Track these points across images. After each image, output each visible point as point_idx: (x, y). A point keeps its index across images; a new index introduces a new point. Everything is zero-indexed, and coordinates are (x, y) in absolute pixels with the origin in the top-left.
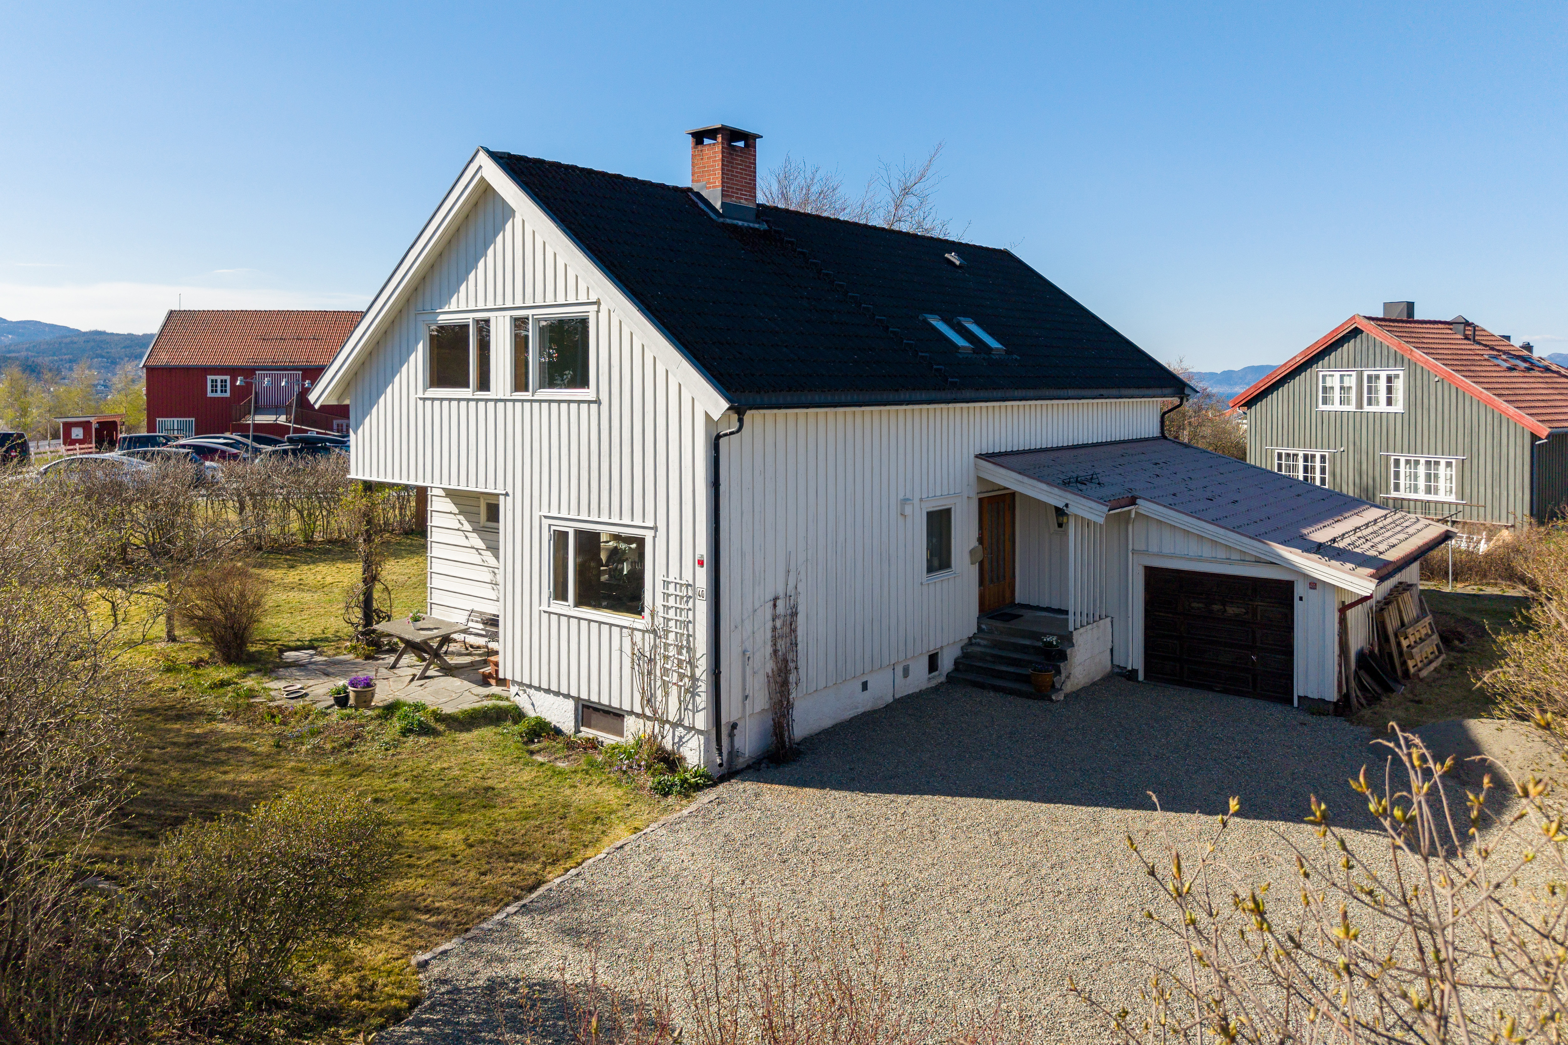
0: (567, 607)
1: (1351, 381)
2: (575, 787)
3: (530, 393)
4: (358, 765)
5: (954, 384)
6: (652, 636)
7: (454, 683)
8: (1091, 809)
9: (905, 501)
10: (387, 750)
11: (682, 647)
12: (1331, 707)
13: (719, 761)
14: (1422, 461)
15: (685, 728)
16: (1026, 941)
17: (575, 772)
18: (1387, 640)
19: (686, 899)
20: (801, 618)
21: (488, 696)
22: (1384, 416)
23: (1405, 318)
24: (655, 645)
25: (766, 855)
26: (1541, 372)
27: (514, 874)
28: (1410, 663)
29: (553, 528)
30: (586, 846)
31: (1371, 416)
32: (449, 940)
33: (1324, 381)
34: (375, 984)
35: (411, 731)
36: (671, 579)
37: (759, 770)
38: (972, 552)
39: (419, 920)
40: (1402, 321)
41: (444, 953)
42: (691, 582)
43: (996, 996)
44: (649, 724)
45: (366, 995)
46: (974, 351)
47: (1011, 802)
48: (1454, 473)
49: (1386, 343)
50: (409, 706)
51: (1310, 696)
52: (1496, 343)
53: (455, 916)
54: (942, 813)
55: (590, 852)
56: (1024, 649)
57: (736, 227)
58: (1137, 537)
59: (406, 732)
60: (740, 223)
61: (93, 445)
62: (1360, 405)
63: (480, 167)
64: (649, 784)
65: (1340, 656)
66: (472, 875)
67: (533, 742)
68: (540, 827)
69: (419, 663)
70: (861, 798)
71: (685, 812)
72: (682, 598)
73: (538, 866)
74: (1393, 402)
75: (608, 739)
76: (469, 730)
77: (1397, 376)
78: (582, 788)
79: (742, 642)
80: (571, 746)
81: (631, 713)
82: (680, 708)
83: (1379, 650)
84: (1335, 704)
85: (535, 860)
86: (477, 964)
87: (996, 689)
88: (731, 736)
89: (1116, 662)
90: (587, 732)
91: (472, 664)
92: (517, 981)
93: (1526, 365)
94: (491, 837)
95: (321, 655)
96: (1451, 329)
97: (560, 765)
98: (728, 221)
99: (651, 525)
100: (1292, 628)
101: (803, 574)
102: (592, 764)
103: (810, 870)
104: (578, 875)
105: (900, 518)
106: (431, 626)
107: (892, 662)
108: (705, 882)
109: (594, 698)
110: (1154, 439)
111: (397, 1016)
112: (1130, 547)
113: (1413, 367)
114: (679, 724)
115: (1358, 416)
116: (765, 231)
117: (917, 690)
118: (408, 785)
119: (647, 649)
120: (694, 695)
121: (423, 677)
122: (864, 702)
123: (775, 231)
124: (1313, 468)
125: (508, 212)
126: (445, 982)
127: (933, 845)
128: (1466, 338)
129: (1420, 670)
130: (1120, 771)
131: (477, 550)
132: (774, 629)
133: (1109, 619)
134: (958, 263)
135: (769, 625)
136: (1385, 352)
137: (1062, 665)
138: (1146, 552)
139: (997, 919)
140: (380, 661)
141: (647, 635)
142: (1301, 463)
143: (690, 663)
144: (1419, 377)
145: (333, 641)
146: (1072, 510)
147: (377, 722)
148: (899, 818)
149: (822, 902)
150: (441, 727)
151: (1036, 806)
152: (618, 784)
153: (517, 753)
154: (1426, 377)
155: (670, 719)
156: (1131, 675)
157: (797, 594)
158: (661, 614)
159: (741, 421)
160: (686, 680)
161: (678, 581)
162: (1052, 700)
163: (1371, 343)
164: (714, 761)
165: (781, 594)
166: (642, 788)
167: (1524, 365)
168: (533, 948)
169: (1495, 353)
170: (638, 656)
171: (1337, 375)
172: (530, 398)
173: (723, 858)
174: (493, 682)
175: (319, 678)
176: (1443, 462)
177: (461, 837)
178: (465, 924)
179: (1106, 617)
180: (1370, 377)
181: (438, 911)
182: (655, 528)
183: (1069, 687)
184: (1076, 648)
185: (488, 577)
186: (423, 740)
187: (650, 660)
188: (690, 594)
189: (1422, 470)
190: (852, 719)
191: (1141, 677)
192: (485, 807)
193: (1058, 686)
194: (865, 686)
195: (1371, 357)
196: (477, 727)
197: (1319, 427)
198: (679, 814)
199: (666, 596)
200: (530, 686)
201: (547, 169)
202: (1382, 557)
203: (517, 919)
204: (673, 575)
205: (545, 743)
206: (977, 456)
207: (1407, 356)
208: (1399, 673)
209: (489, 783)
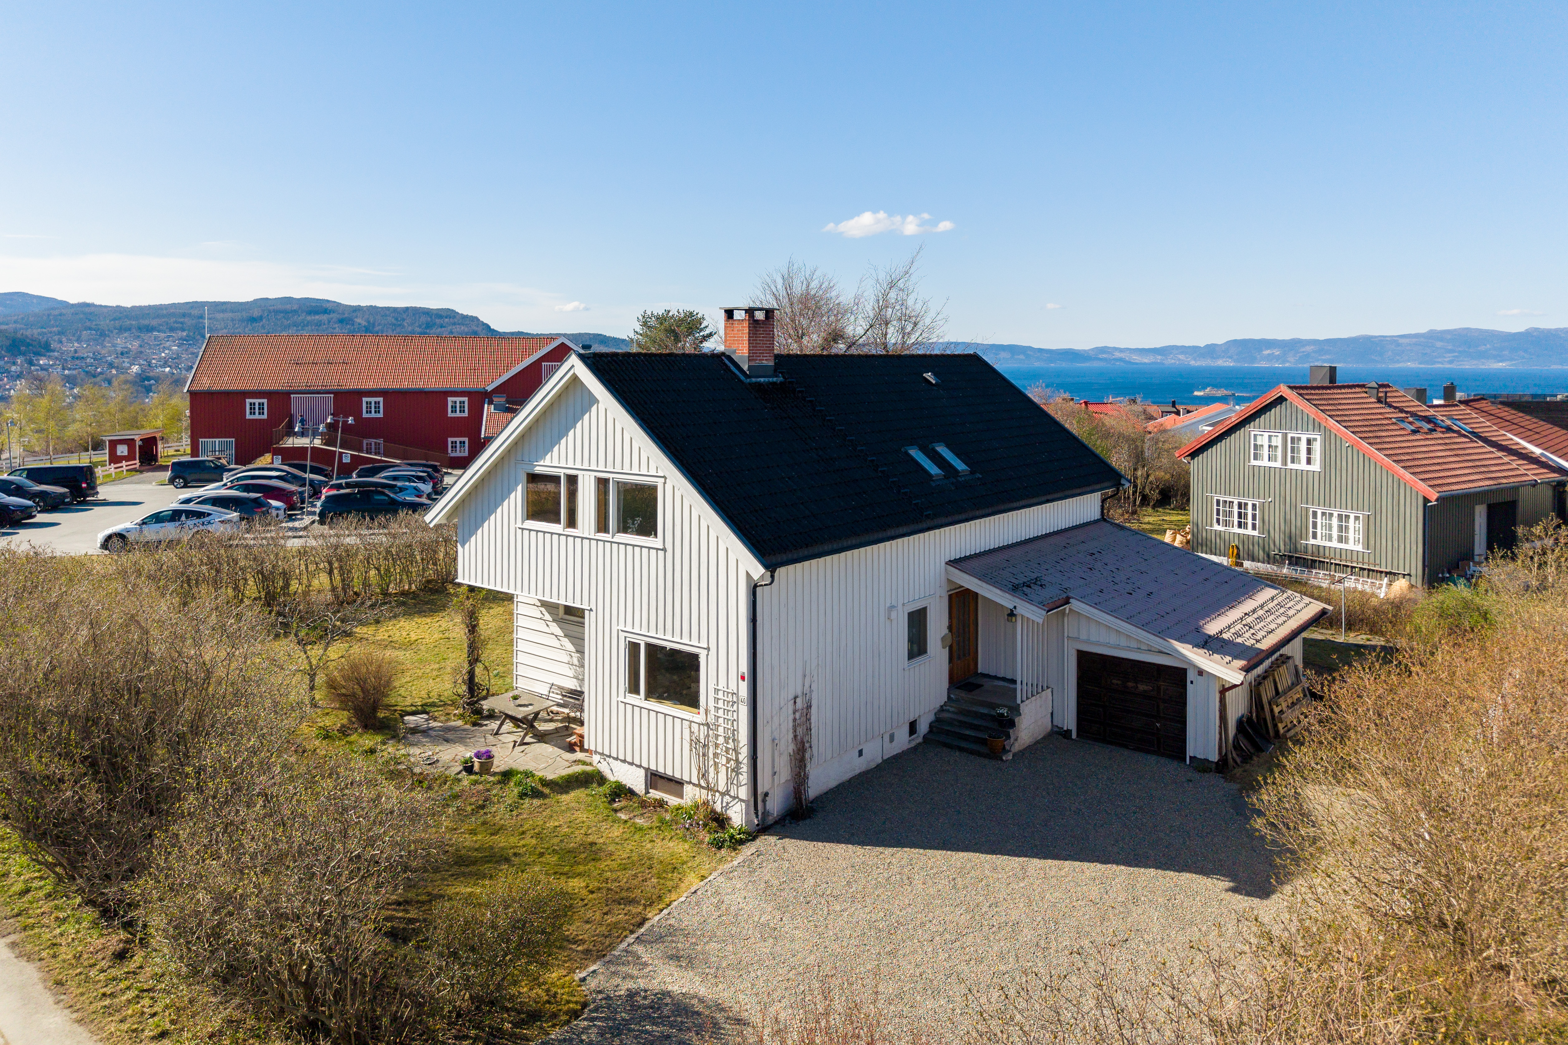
0: (638, 700)
1: (1278, 441)
2: (653, 841)
3: (610, 535)
4: (494, 825)
5: (928, 516)
6: (706, 728)
7: (547, 749)
8: (1021, 859)
9: (892, 607)
10: (511, 811)
11: (729, 738)
12: (1214, 766)
13: (756, 822)
14: (1336, 514)
15: (731, 796)
16: (968, 962)
17: (651, 828)
18: (1263, 708)
19: (745, 932)
20: (814, 710)
21: (575, 761)
22: (1304, 473)
23: (1327, 384)
24: (708, 735)
25: (795, 898)
26: (1443, 432)
27: (626, 914)
28: (1280, 726)
29: (628, 639)
30: (670, 891)
31: (1294, 473)
32: (594, 962)
33: (1255, 440)
34: (556, 993)
35: (526, 795)
36: (720, 687)
37: (784, 826)
38: (943, 639)
39: (571, 949)
40: (1323, 388)
41: (594, 972)
42: (735, 691)
43: (947, 999)
44: (704, 792)
45: (552, 1000)
46: (946, 477)
47: (965, 854)
48: (1361, 526)
49: (1306, 411)
50: (521, 773)
51: (1199, 756)
52: (1406, 404)
53: (594, 946)
54: (916, 863)
55: (673, 896)
56: (983, 716)
57: (760, 384)
58: (1070, 627)
59: (522, 795)
60: (762, 380)
61: (137, 461)
62: (1285, 463)
63: (573, 366)
64: (707, 839)
65: (1220, 727)
66: (598, 915)
67: (615, 801)
68: (636, 876)
69: (515, 730)
70: (859, 850)
71: (735, 863)
72: (728, 702)
73: (641, 908)
74: (1312, 462)
75: (673, 801)
76: (567, 792)
77: (1315, 440)
78: (659, 843)
79: (772, 733)
80: (643, 804)
81: (690, 783)
82: (727, 783)
83: (1257, 716)
84: (1217, 763)
85: (638, 903)
86: (617, 981)
87: (961, 749)
88: (764, 801)
89: (1055, 723)
90: (655, 794)
91: (557, 730)
92: (646, 991)
93: (1429, 426)
94: (604, 885)
95: (435, 721)
96: (1366, 392)
97: (639, 821)
98: (754, 380)
99: (706, 646)
100: (1185, 704)
101: (815, 678)
102: (662, 821)
103: (826, 909)
104: (669, 914)
105: (888, 622)
106: (527, 703)
107: (882, 732)
108: (756, 919)
109: (661, 770)
110: (1095, 522)
111: (575, 1014)
112: (1066, 635)
113: (1328, 433)
114: (727, 793)
115: (1283, 473)
116: (781, 382)
117: (900, 751)
118: (534, 841)
119: (702, 737)
120: (738, 774)
121: (523, 744)
122: (859, 765)
123: (790, 382)
124: (1246, 514)
125: (593, 400)
126: (600, 992)
127: (909, 889)
128: (1379, 401)
129: (1289, 730)
130: (1046, 825)
131: (556, 636)
132: (795, 720)
133: (1050, 690)
134: (934, 382)
135: (791, 717)
136: (1305, 419)
137: (1011, 731)
138: (1077, 639)
139: (950, 946)
140: (484, 727)
141: (701, 727)
142: (1236, 510)
143: (734, 750)
144: (1333, 441)
145: (440, 706)
146: (1018, 611)
147: (499, 786)
148: (886, 867)
149: (836, 934)
150: (547, 791)
151: (983, 857)
152: (684, 839)
153: (606, 812)
154: (1338, 443)
155: (720, 789)
156: (1067, 734)
157: (811, 691)
158: (712, 712)
159: (772, 577)
160: (732, 762)
161: (725, 689)
162: (1002, 760)
163: (1294, 409)
164: (752, 821)
165: (799, 693)
166: (702, 842)
167: (1426, 426)
168: (650, 968)
169: (1403, 415)
170: (695, 742)
171: (1266, 435)
172: (610, 539)
173: (766, 901)
174: (577, 749)
175: (441, 744)
176: (1352, 516)
177: (583, 884)
178: (602, 951)
179: (1048, 688)
180: (1293, 439)
181: (583, 942)
182: (708, 649)
183: (1017, 748)
184: (1023, 716)
185: (566, 659)
186: (536, 802)
187: (704, 746)
188: (735, 699)
189: (1335, 522)
190: (851, 779)
191: (1074, 736)
192: (594, 860)
193: (1008, 748)
194: (861, 753)
195: (1294, 422)
196: (572, 789)
197: (1251, 480)
198: (731, 865)
199: (717, 700)
200: (610, 756)
201: (620, 361)
202: (1258, 646)
203: (635, 947)
204: (722, 685)
205: (623, 803)
206: (947, 563)
207: (1323, 424)
208: (1272, 733)
209: (591, 839)
